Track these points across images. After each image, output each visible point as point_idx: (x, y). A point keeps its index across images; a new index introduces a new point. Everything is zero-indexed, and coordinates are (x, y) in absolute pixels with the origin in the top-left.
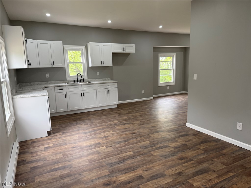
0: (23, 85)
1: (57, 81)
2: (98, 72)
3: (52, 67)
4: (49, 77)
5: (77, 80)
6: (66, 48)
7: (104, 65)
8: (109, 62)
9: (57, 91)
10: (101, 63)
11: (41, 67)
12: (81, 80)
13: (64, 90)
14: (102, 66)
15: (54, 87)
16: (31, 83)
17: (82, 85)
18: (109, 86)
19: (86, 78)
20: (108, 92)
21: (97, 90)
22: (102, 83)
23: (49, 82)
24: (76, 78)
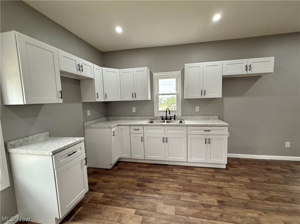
0: (110, 119)
1: (143, 117)
2: (198, 107)
3: (134, 100)
4: (135, 111)
5: (166, 117)
6: (156, 76)
7: (206, 97)
8: (216, 92)
9: (133, 131)
10: (201, 94)
11: (122, 100)
12: (171, 117)
13: (141, 131)
14: (202, 97)
15: (130, 126)
16: (118, 117)
17: (164, 126)
18: (210, 132)
19: (179, 114)
20: (208, 141)
21: (188, 135)
22: (198, 126)
23: (135, 117)
24: (164, 114)
